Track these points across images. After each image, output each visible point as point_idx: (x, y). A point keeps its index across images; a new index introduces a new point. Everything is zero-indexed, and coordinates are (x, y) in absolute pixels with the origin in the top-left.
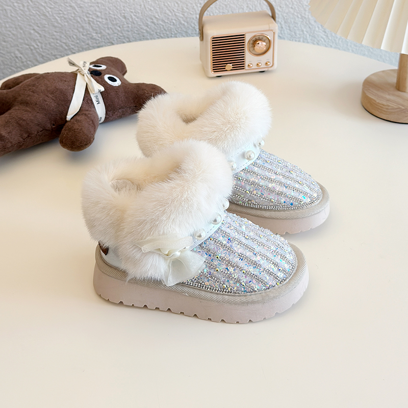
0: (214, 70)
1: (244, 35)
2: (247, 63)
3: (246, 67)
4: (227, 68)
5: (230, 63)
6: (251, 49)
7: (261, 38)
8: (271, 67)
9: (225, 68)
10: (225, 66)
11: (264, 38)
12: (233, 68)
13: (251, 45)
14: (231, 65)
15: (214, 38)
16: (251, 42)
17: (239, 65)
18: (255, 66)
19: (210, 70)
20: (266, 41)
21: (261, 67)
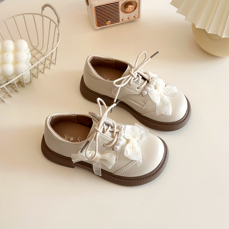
0: (98, 25)
1: (118, 2)
2: (121, 18)
3: (121, 21)
4: (107, 23)
5: (109, 20)
6: (124, 10)
7: (130, 2)
8: (138, 18)
11: (132, 2)
12: (111, 22)
15: (96, 7)
16: (123, 5)
17: (115, 20)
18: (127, 19)
19: (96, 26)
20: (134, 3)
21: (131, 19)
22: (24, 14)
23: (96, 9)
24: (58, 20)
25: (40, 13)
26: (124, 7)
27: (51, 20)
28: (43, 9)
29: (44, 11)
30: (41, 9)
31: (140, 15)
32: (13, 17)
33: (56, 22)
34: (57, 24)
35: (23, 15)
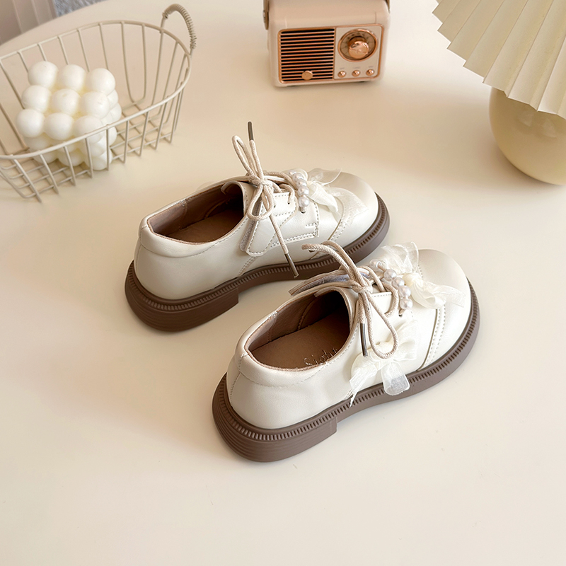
0: (283, 78)
1: (333, 30)
2: (337, 70)
3: (336, 76)
4: (304, 75)
5: (310, 70)
6: (345, 50)
7: (361, 34)
8: (376, 76)
9: (301, 77)
10: (301, 73)
11: (366, 35)
12: (314, 76)
13: (344, 45)
14: (311, 72)
15: (283, 33)
16: (345, 40)
17: (324, 72)
18: (349, 75)
19: (278, 78)
20: (370, 39)
21: (360, 76)
22: (123, 22)
23: (282, 36)
24: (192, 40)
25: (159, 25)
26: (346, 45)
27: (178, 42)
28: (165, 16)
29: (166, 21)
30: (162, 17)
31: (381, 71)
32: (99, 25)
33: (187, 45)
34: (189, 50)
35: (121, 23)
